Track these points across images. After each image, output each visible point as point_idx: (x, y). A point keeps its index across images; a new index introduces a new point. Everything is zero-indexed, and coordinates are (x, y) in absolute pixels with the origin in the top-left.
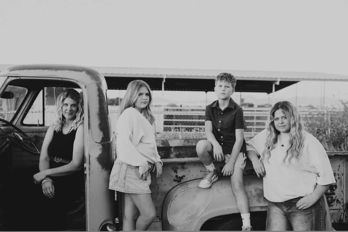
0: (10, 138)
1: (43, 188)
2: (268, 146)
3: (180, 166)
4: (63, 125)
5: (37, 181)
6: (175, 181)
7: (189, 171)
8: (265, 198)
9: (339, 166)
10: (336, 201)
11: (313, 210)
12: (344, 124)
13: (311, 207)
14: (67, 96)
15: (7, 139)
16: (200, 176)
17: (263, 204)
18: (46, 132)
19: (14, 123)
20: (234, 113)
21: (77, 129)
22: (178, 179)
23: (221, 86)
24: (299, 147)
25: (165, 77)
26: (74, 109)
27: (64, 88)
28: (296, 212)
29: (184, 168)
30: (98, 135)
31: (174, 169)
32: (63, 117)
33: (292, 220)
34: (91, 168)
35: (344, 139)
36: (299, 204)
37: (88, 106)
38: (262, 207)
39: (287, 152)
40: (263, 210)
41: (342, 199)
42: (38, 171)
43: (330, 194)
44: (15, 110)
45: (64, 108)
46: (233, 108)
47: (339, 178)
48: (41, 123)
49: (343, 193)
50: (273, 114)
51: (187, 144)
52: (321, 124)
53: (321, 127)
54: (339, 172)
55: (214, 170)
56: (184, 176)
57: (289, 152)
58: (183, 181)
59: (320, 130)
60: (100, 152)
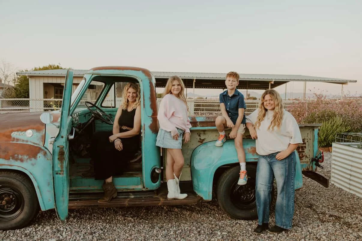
0: (94, 113)
1: (115, 144)
2: (259, 119)
3: (202, 132)
4: (127, 106)
5: (111, 141)
6: (199, 142)
7: (208, 136)
8: (257, 153)
9: (308, 134)
10: (305, 157)
11: (287, 161)
12: (316, 110)
13: (285, 159)
14: (130, 87)
15: (93, 114)
16: (215, 139)
17: (256, 157)
18: (116, 111)
19: (97, 105)
20: (238, 98)
21: (136, 108)
22: (201, 141)
23: (230, 81)
24: (280, 120)
25: (195, 78)
26: (135, 95)
27: (128, 83)
28: (276, 162)
29: (205, 134)
30: (150, 112)
31: (199, 134)
32: (128, 101)
33: (273, 167)
34: (145, 133)
35: (316, 119)
36: (277, 156)
37: (143, 93)
38: (255, 159)
39: (272, 122)
40: (256, 161)
41: (309, 155)
42: (112, 134)
43: (301, 152)
44: (96, 99)
45: (128, 94)
46: (237, 94)
47: (307, 142)
48: (113, 106)
49: (310, 151)
50: (264, 98)
51: (208, 120)
52: (301, 110)
53: (301, 112)
54: (307, 138)
55: (225, 135)
56: (205, 139)
57: (273, 123)
58: (204, 142)
59: (300, 114)
60: (151, 122)
